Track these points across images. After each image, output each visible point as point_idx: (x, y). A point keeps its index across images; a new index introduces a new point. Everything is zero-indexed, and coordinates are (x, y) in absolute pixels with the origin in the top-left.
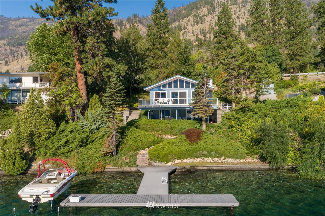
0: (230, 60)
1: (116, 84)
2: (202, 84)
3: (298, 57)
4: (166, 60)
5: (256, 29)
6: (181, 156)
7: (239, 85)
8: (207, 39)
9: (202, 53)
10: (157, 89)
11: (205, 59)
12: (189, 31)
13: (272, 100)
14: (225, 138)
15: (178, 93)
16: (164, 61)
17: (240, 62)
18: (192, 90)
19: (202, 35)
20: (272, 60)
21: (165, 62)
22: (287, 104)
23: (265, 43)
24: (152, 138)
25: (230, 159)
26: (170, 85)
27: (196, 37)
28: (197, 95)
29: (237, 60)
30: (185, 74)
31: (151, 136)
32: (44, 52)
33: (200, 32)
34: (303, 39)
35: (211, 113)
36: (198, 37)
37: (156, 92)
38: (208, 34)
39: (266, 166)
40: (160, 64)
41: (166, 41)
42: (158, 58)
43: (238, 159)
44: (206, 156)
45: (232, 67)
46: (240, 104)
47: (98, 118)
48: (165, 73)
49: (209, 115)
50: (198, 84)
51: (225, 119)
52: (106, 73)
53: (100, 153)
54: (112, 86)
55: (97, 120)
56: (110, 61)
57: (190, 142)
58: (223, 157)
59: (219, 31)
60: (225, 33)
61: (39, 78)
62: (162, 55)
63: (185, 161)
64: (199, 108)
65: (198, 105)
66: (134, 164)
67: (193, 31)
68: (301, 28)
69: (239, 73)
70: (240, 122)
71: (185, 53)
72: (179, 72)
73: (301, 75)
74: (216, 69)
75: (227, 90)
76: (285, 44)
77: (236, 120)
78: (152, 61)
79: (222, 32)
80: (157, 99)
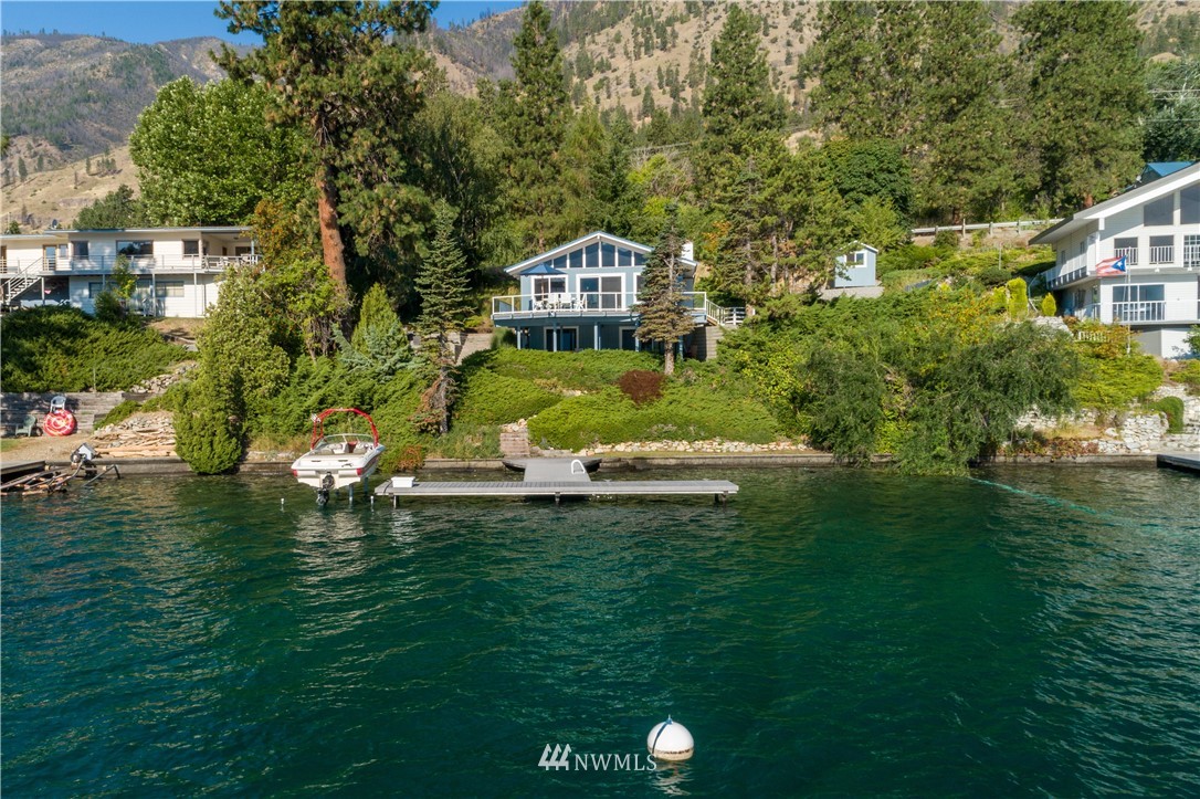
0: (739, 188)
1: (446, 254)
2: (664, 254)
3: (967, 175)
4: (556, 188)
5: (834, 86)
6: (611, 436)
7: (764, 257)
8: (683, 105)
9: (664, 162)
10: (542, 269)
11: (675, 182)
12: (617, 78)
13: (855, 299)
14: (723, 395)
15: (597, 279)
16: (549, 191)
17: (766, 193)
18: (637, 271)
19: (664, 93)
20: (876, 186)
21: (554, 193)
22: (894, 306)
23: (863, 130)
24: (535, 394)
25: (736, 443)
26: (575, 258)
27: (645, 100)
28: (650, 282)
29: (759, 190)
30: (615, 228)
31: (531, 390)
32: (186, 167)
33: (658, 82)
34: (981, 117)
35: (686, 329)
36: (652, 100)
37: (540, 277)
38: (687, 88)
39: (827, 458)
40: (540, 200)
41: (555, 133)
42: (533, 183)
43: (757, 442)
44: (673, 437)
45: (746, 206)
46: (764, 305)
47: (390, 344)
48: (552, 226)
49: (681, 334)
50: (653, 253)
51: (725, 348)
52: (403, 227)
53: (408, 425)
54: (437, 260)
55: (390, 350)
56: (415, 194)
57: (632, 402)
58: (718, 439)
59: (717, 95)
60: (736, 99)
61: (200, 243)
62: (545, 172)
63: (621, 447)
64: (656, 318)
65: (654, 308)
66: (495, 451)
67: (633, 76)
68: (976, 84)
69: (764, 224)
70: (764, 353)
71: (613, 168)
72: (596, 224)
73: (968, 231)
74: (707, 213)
75: (733, 271)
76: (925, 133)
77: (753, 347)
78: (514, 192)
79: (729, 97)
80: (543, 294)
